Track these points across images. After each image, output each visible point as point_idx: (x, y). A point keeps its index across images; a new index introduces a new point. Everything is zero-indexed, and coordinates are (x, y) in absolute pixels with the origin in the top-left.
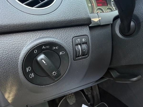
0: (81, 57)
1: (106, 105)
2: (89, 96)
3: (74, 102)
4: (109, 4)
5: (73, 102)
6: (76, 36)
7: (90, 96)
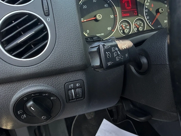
0: (75, 100)
1: (131, 122)
2: (113, 110)
3: (93, 116)
4: (140, 14)
5: (91, 117)
6: (69, 81)
7: (115, 110)
